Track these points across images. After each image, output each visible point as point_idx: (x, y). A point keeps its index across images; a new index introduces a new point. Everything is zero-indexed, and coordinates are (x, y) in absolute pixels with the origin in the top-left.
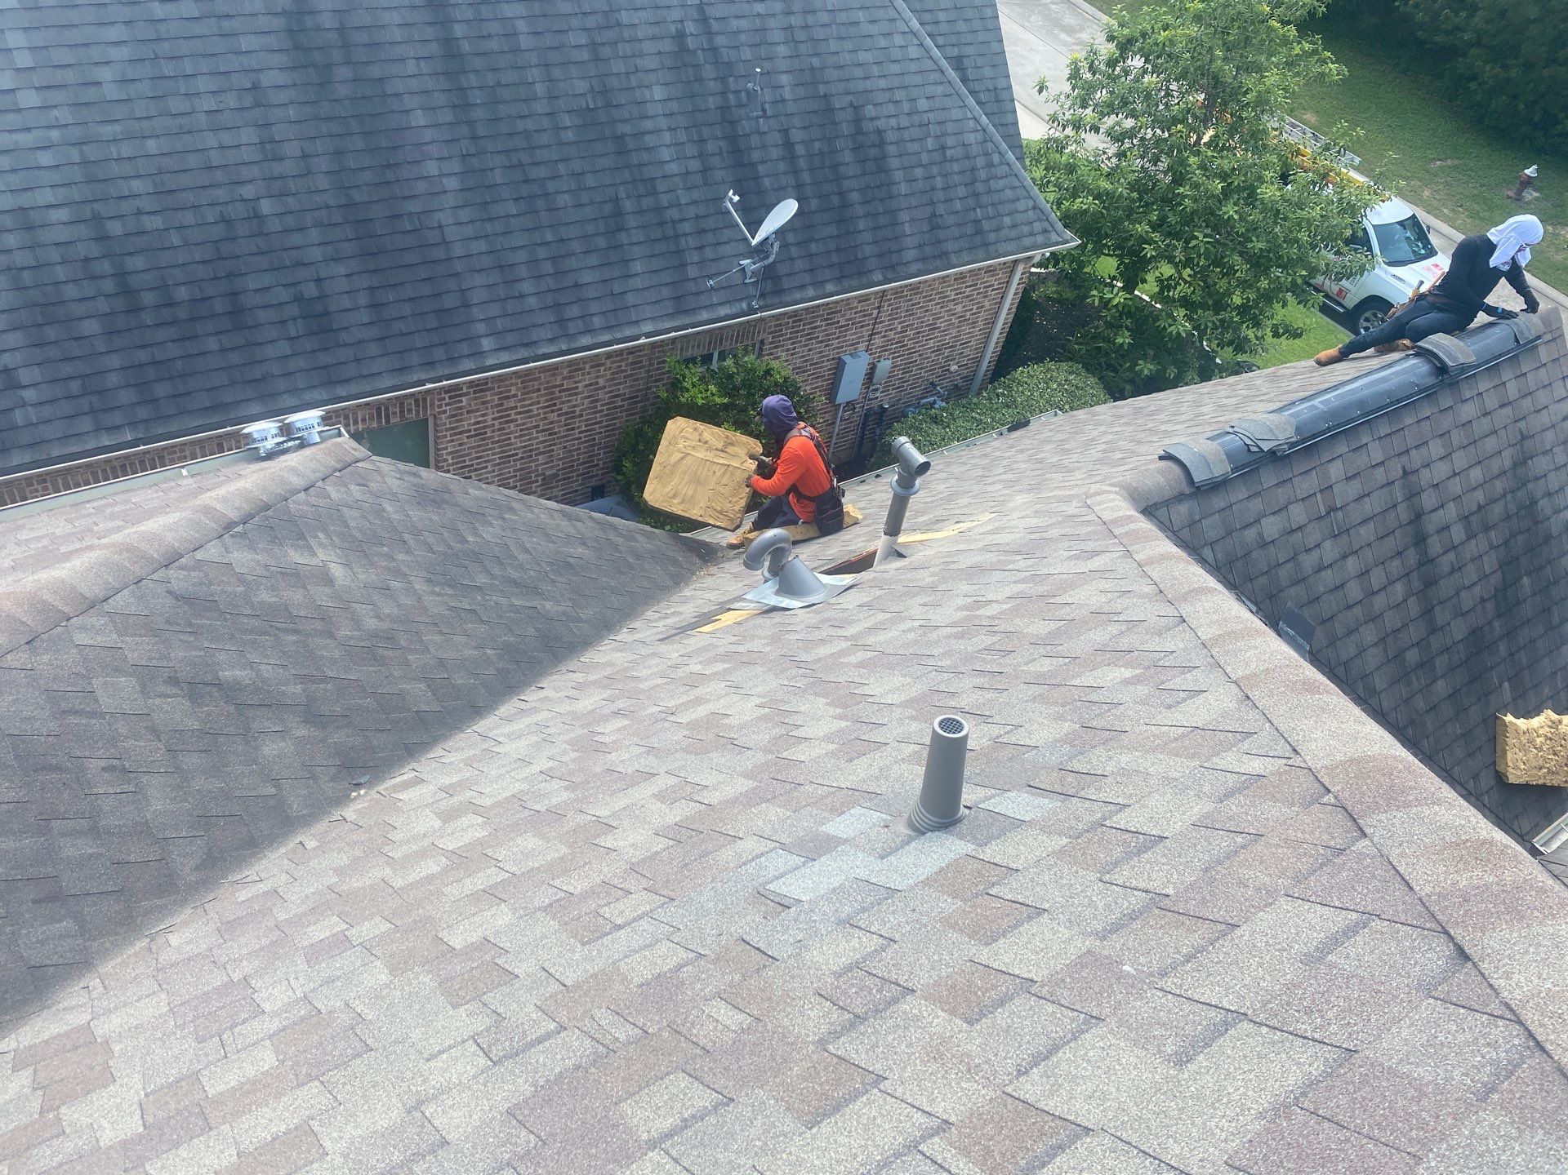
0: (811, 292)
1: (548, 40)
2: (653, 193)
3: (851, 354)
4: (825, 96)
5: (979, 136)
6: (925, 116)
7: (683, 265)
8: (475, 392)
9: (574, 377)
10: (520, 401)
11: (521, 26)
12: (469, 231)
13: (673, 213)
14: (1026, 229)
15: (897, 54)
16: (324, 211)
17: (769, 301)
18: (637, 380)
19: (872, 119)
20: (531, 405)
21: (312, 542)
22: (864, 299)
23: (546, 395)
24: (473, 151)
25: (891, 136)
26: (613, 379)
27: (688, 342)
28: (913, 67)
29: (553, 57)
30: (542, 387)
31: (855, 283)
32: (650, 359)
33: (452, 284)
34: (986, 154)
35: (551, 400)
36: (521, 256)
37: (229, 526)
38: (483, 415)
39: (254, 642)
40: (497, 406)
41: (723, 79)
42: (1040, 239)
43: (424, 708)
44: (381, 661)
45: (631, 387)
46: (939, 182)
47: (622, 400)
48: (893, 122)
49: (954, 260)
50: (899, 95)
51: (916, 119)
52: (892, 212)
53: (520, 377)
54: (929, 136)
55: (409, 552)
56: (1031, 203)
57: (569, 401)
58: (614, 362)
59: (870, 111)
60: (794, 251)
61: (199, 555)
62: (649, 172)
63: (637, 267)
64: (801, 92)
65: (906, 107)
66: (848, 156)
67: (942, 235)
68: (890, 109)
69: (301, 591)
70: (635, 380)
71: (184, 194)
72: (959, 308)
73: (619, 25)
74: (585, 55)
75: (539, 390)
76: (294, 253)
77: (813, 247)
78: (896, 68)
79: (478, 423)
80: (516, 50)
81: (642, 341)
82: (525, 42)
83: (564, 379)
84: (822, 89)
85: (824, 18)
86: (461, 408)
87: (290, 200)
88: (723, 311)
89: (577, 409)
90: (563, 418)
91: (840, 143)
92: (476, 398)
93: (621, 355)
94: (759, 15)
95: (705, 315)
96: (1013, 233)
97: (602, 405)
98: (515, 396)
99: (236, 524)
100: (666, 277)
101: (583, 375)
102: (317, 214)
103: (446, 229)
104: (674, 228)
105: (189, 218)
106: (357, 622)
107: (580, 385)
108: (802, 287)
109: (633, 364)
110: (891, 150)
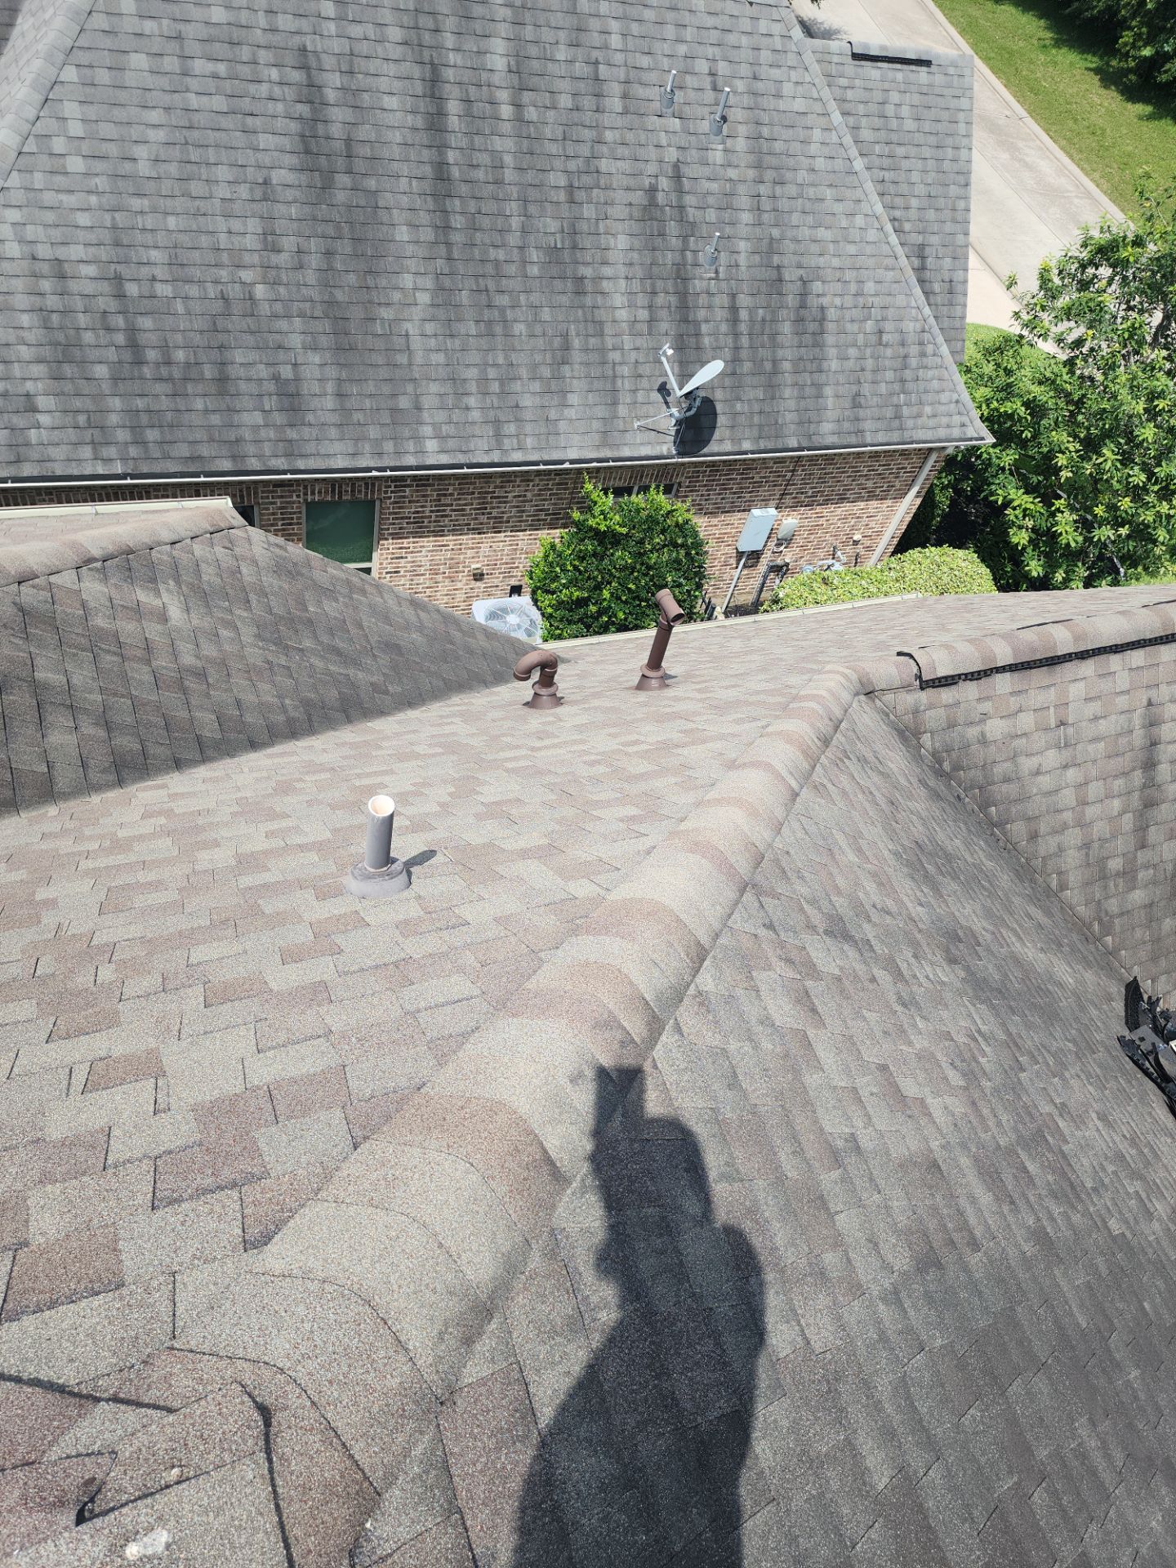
0: (728, 447)
1: (530, 176)
2: (601, 334)
3: (761, 509)
4: (778, 267)
5: (918, 326)
6: (870, 300)
7: (615, 403)
8: (417, 486)
9: (506, 487)
10: (456, 500)
11: (508, 159)
12: (431, 342)
13: (615, 356)
14: (944, 420)
15: (857, 236)
16: (308, 304)
17: (685, 449)
18: (561, 499)
19: (818, 295)
20: (466, 505)
21: (162, 587)
22: (780, 461)
23: (479, 498)
24: (446, 271)
25: (832, 314)
26: (540, 495)
27: (613, 473)
28: (869, 250)
29: (533, 194)
30: (477, 491)
31: (769, 445)
32: (575, 482)
33: (410, 388)
34: (921, 343)
35: (483, 503)
36: (472, 373)
37: (90, 560)
38: (422, 507)
40: (435, 500)
41: (685, 238)
42: (957, 431)
43: (206, 734)
45: (555, 504)
46: (869, 363)
47: (545, 514)
48: (838, 301)
49: (868, 438)
50: (849, 275)
52: (821, 386)
53: (457, 479)
54: (869, 318)
55: (249, 609)
56: (955, 397)
57: (497, 507)
58: (541, 480)
59: (817, 287)
60: (719, 407)
62: (602, 315)
63: (573, 399)
64: (756, 259)
65: (853, 288)
66: (787, 328)
67: (862, 413)
68: (838, 288)
69: (134, 623)
70: (558, 499)
71: (192, 269)
72: (870, 484)
73: (598, 172)
74: (562, 196)
76: (278, 336)
77: (739, 406)
79: (418, 512)
80: (498, 182)
81: (566, 465)
82: (509, 175)
83: (496, 487)
84: (776, 260)
85: (794, 191)
86: (404, 497)
87: (282, 290)
88: (644, 451)
89: (505, 515)
90: (492, 521)
91: (783, 314)
92: (417, 491)
93: (550, 475)
94: (731, 180)
95: (627, 452)
96: (932, 423)
97: (527, 516)
98: (451, 495)
99: (95, 560)
100: (599, 412)
101: (514, 486)
102: (301, 305)
103: (411, 338)
104: (614, 369)
105: (193, 291)
106: (175, 655)
107: (510, 495)
108: (722, 440)
109: (558, 484)
110: (830, 326)
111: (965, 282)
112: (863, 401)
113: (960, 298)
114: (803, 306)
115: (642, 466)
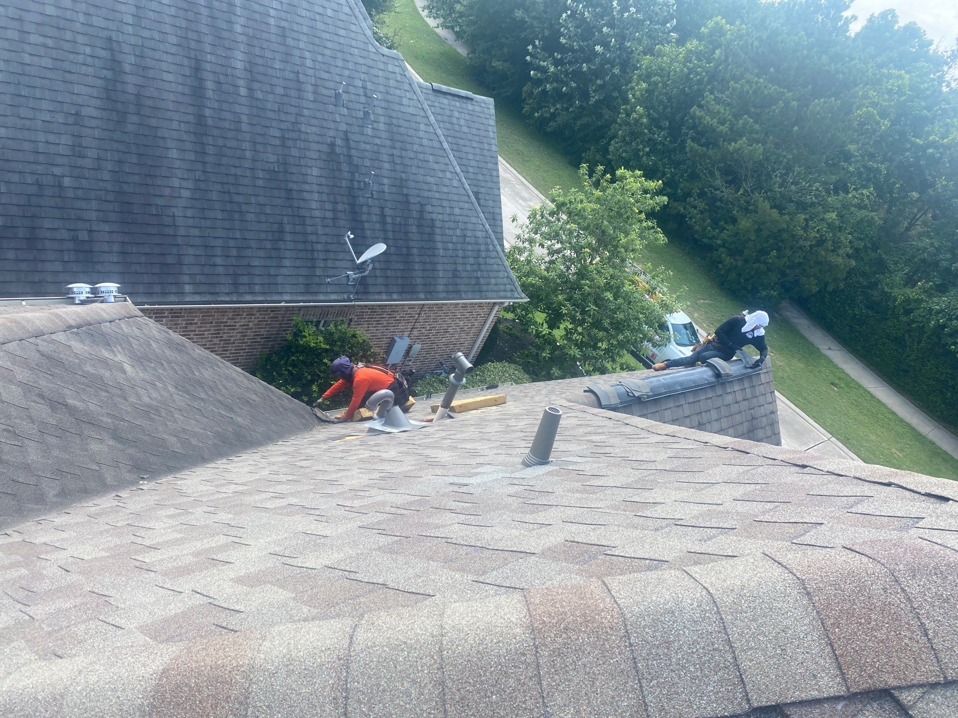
0: (384, 297)
1: (258, 129)
2: (304, 224)
3: (400, 337)
4: (406, 195)
5: (484, 234)
6: (458, 217)
7: (313, 267)
8: (172, 317)
9: (235, 319)
10: (198, 327)
11: (244, 118)
12: (190, 222)
13: (312, 238)
14: (502, 287)
15: (447, 182)
16: (103, 192)
17: (360, 297)
18: (273, 328)
19: (430, 213)
20: (205, 331)
21: (114, 349)
22: (412, 307)
23: (215, 326)
24: (203, 178)
25: (438, 224)
26: (258, 325)
27: (308, 311)
28: (455, 191)
29: (259, 139)
30: (214, 321)
31: (409, 297)
32: (284, 317)
33: (174, 250)
34: (486, 244)
35: (218, 330)
36: (219, 242)
37: (70, 327)
39: (84, 390)
40: (183, 327)
41: (353, 173)
42: (509, 294)
43: (176, 450)
44: (151, 419)
45: (268, 331)
46: (460, 253)
47: (261, 338)
48: (440, 217)
49: (463, 296)
50: (445, 204)
51: (452, 218)
52: (435, 264)
53: (202, 312)
54: (458, 228)
56: (506, 274)
57: (228, 333)
58: (262, 314)
59: (429, 208)
60: (378, 273)
61: (54, 337)
62: (304, 213)
63: (287, 263)
64: (394, 190)
65: (448, 211)
66: (414, 229)
67: (458, 281)
68: (440, 210)
69: (109, 372)
70: (271, 328)
71: (15, 164)
72: (461, 323)
73: (300, 131)
74: (277, 142)
75: (212, 323)
76: (78, 212)
77: (389, 273)
78: (445, 189)
80: (238, 130)
81: (283, 304)
82: (245, 127)
83: (228, 319)
84: (405, 191)
85: (412, 155)
87: (84, 181)
88: (333, 297)
89: (232, 339)
90: (222, 343)
91: (411, 221)
92: (171, 321)
93: (267, 311)
94: (377, 145)
95: (322, 297)
96: (495, 288)
97: (248, 339)
98: (196, 324)
99: (74, 327)
100: (303, 272)
101: (241, 319)
102: (98, 193)
103: (177, 218)
104: (312, 246)
106: (139, 397)
107: (237, 324)
108: (380, 293)
110: (438, 231)
112: (458, 274)
114: (421, 218)
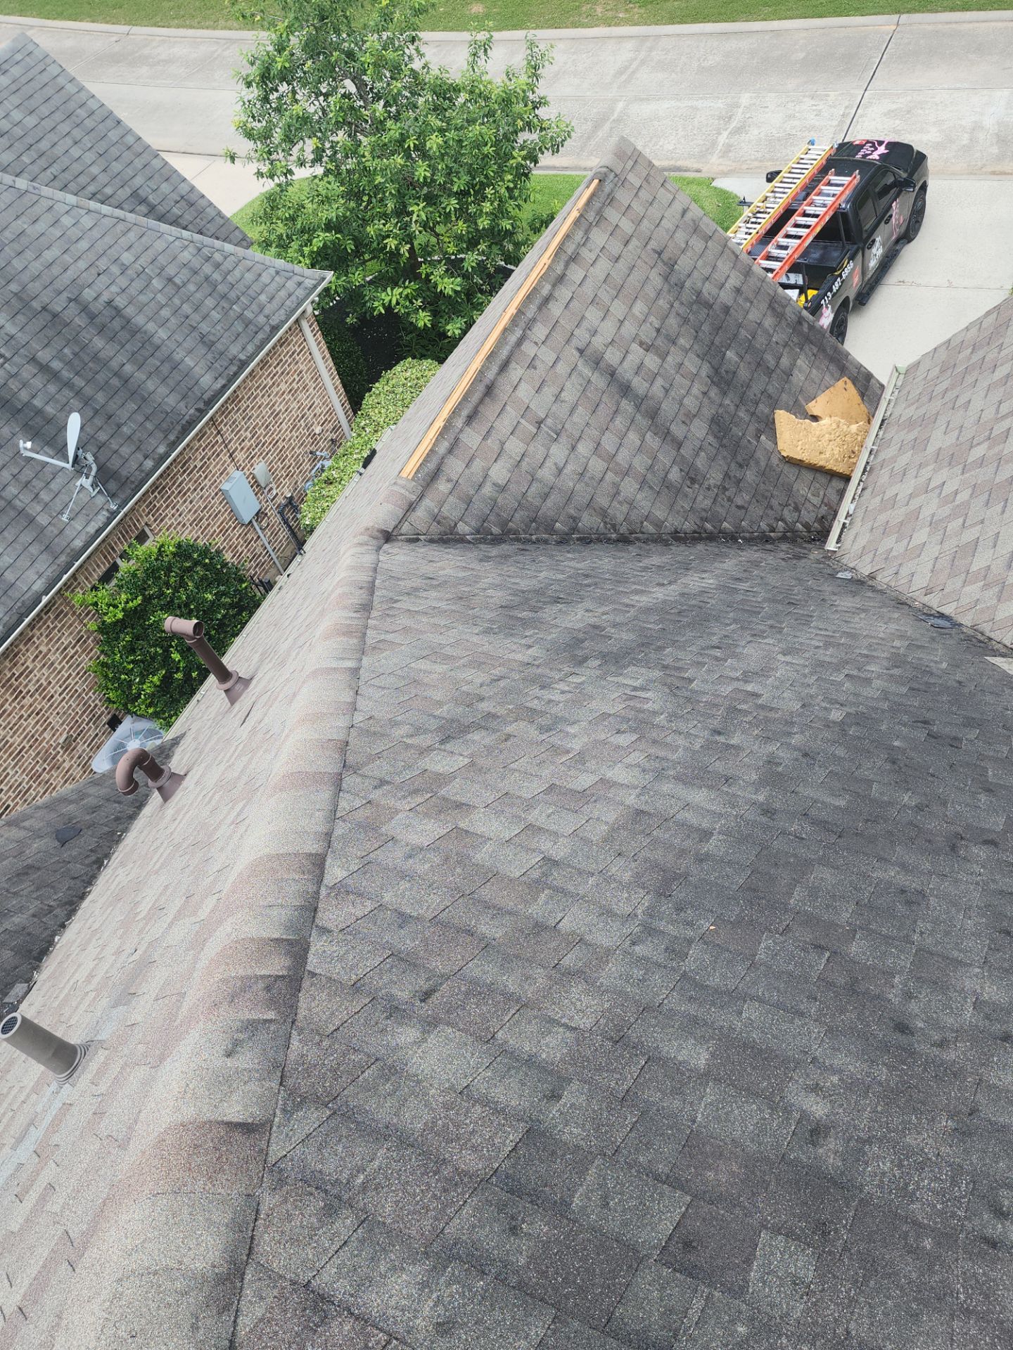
0: (150, 465)
3: (227, 481)
6: (136, 265)
15: (76, 232)
17: (123, 496)
18: (71, 625)
19: (96, 298)
22: (200, 436)
25: (120, 302)
28: (96, 233)
31: (180, 431)
32: (67, 604)
34: (208, 259)
42: (300, 293)
46: (187, 308)
48: (114, 289)
49: (245, 358)
50: (102, 264)
52: (169, 358)
54: (151, 278)
56: (272, 271)
57: (30, 681)
59: (88, 294)
60: (113, 445)
65: (115, 269)
66: (99, 342)
70: (69, 628)
72: (283, 387)
77: (127, 429)
81: (45, 599)
83: (10, 670)
84: (36, 305)
88: (92, 530)
89: (42, 681)
90: (37, 695)
91: (85, 337)
93: (41, 618)
95: (80, 543)
100: (25, 539)
108: (141, 466)
109: (56, 618)
110: (130, 311)
111: (193, 188)
112: (212, 338)
113: (202, 202)
114: (92, 317)
115: (104, 541)
